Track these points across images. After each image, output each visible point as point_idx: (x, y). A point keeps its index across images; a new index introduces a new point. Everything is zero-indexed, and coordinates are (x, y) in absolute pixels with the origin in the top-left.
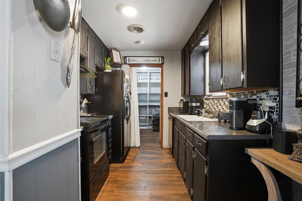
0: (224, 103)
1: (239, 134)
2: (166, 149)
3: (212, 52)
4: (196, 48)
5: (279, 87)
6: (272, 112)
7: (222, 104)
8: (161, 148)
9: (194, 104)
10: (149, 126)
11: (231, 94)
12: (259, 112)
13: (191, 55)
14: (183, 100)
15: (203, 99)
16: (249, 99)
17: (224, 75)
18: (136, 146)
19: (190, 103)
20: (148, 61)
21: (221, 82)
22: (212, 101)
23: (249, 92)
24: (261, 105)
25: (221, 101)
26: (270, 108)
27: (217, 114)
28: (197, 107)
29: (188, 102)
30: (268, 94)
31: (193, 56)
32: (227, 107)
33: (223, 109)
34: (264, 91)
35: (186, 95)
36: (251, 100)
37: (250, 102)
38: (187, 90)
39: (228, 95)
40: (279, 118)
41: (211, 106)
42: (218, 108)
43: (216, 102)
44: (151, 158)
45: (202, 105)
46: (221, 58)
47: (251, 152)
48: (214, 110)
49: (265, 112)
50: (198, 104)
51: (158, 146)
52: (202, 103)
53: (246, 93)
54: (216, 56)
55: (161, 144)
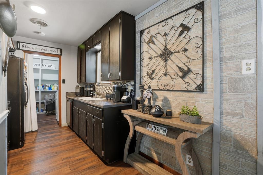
0: (110, 88)
1: (118, 104)
2: (65, 127)
3: (103, 56)
4: (91, 49)
5: (134, 80)
6: (132, 92)
7: (108, 88)
8: (60, 127)
9: (88, 89)
10: (41, 111)
11: (113, 83)
12: (127, 92)
13: (87, 53)
14: (79, 86)
15: (95, 85)
16: (123, 86)
17: (110, 72)
18: (33, 130)
19: (86, 88)
20: (46, 50)
21: (109, 76)
22: (101, 87)
23: (122, 82)
24: (128, 89)
25: (107, 87)
26: (131, 90)
27: (106, 94)
28: (91, 91)
29: (84, 88)
30: (131, 83)
31: (88, 54)
32: (111, 91)
33: (109, 92)
34: (129, 82)
35: (82, 82)
36: (124, 86)
37: (123, 87)
38: (83, 78)
39: (112, 83)
40: (134, 95)
41: (101, 90)
42: (106, 91)
43: (105, 87)
44: (53, 136)
45: (94, 90)
46: (109, 62)
47: (124, 111)
48: (103, 93)
49: (129, 92)
50: (92, 89)
51: (57, 126)
52: (94, 88)
53: (121, 83)
54: (105, 59)
55: (60, 124)
